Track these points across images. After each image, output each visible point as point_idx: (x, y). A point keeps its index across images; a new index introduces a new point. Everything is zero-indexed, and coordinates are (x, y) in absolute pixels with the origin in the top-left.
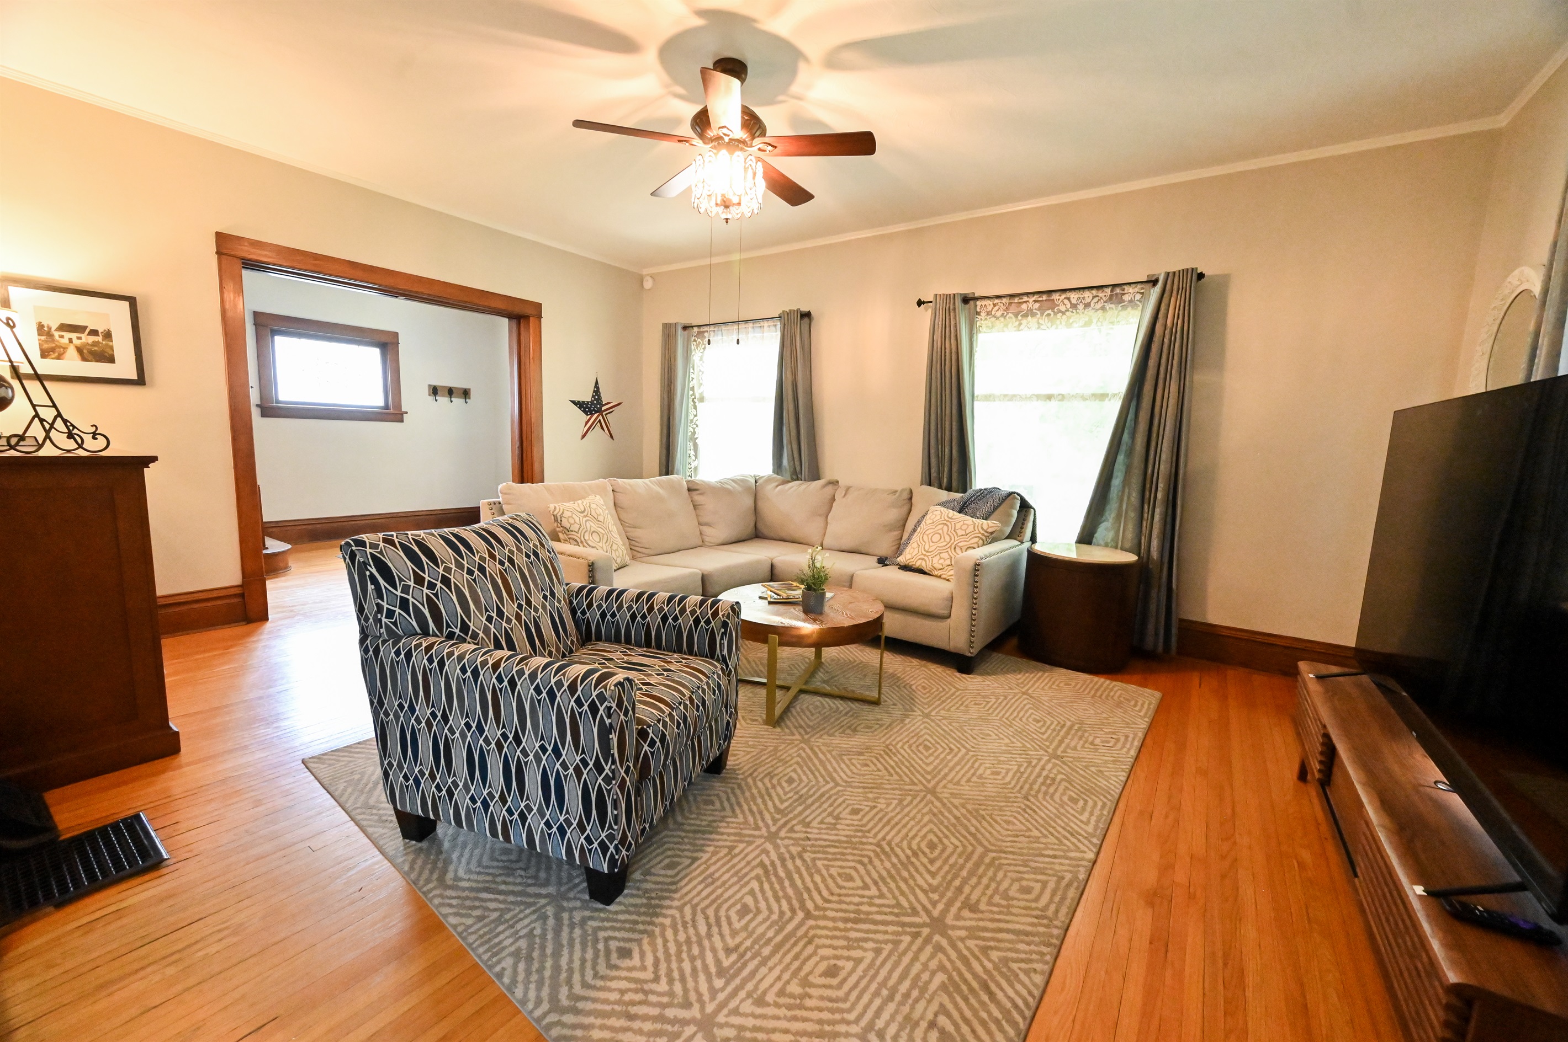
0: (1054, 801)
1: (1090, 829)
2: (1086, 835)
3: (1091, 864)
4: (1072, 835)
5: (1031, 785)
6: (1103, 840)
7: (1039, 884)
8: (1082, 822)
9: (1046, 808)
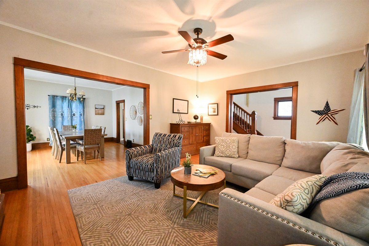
0: (105, 241)
1: (88, 242)
2: (87, 240)
3: (80, 234)
4: (91, 236)
5: (116, 240)
6: (82, 243)
7: (87, 221)
8: (92, 242)
9: (104, 237)
